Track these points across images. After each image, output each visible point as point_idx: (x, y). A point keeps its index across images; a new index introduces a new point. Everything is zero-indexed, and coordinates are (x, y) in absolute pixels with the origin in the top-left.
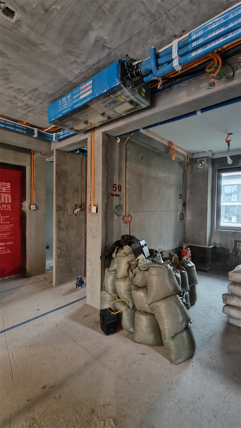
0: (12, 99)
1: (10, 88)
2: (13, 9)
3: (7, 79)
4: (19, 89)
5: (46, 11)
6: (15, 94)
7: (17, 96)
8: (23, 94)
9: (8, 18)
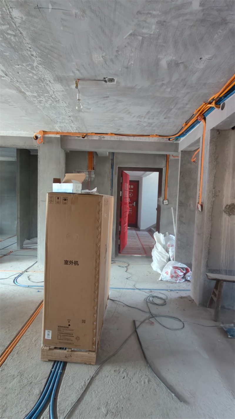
0: (139, 123)
1: (134, 117)
2: (112, 78)
3: (129, 113)
4: (139, 116)
5: (127, 68)
6: (139, 119)
7: (140, 120)
8: (143, 118)
9: (112, 83)
